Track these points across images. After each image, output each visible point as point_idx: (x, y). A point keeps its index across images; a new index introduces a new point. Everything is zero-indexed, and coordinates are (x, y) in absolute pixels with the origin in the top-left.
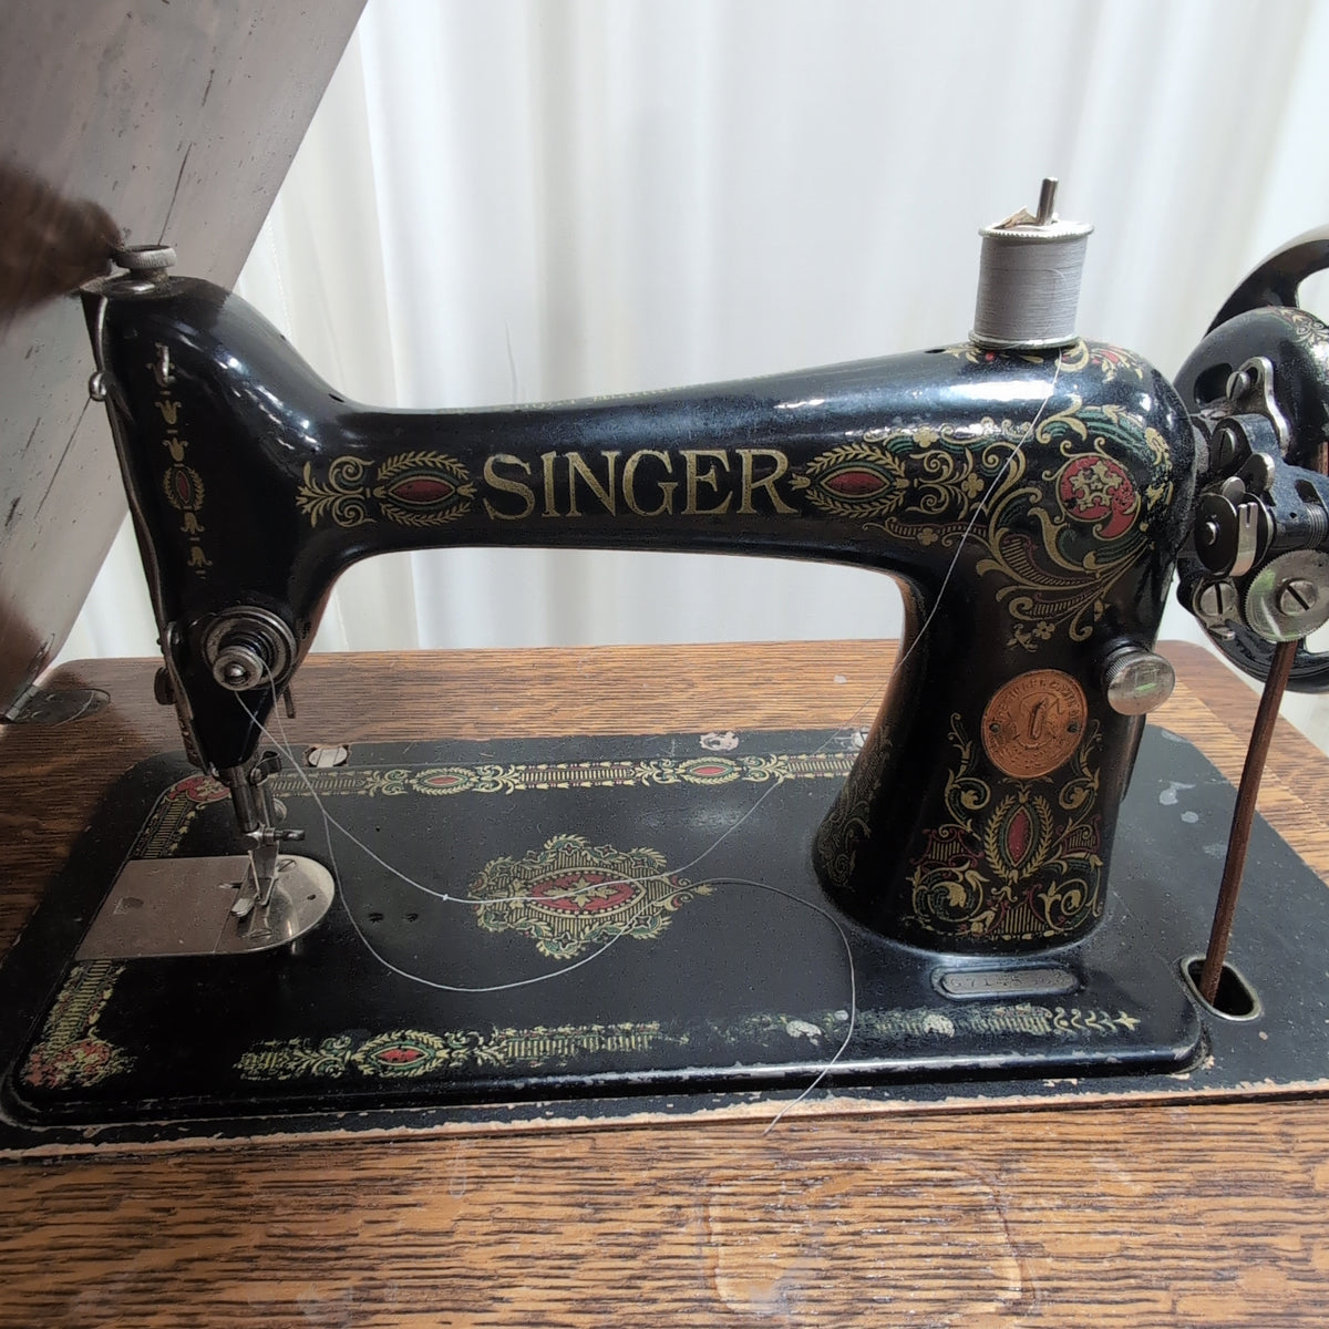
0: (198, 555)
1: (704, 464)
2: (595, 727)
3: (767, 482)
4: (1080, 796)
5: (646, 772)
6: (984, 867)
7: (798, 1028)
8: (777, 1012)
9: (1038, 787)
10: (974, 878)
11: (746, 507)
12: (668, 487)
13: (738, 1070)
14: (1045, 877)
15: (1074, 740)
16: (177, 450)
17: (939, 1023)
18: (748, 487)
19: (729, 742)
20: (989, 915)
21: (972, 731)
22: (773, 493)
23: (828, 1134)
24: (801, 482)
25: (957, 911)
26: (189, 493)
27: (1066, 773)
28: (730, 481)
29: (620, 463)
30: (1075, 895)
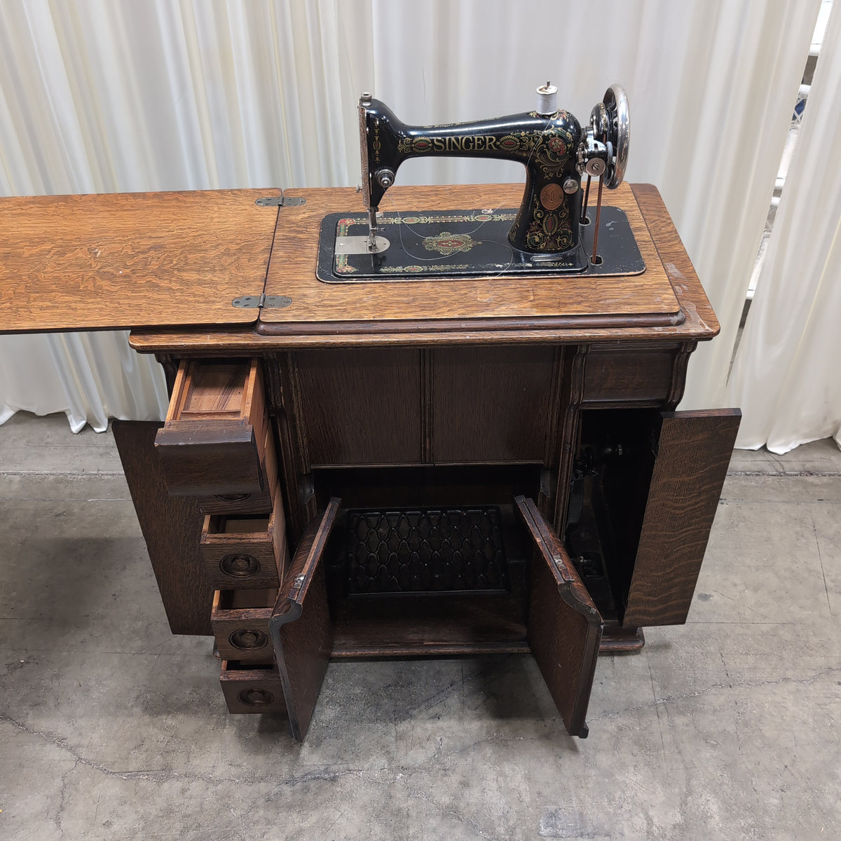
0: (377, 159)
1: (479, 139)
2: (452, 208)
3: (491, 143)
4: (564, 214)
5: (466, 218)
6: (543, 232)
7: (498, 266)
8: (494, 263)
9: (554, 212)
10: (541, 235)
11: (487, 148)
12: (471, 144)
13: (485, 272)
14: (557, 234)
15: (561, 200)
16: (377, 138)
17: (530, 265)
18: (488, 144)
19: (490, 211)
20: (544, 244)
21: (539, 199)
22: (493, 145)
23: (502, 282)
24: (498, 143)
25: (537, 243)
26: (377, 146)
27: (560, 208)
28: (484, 142)
29: (462, 139)
30: (565, 239)
